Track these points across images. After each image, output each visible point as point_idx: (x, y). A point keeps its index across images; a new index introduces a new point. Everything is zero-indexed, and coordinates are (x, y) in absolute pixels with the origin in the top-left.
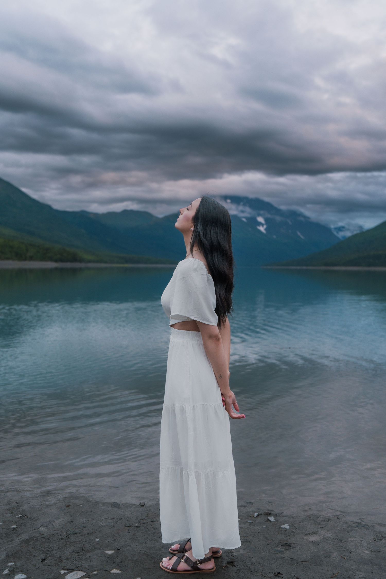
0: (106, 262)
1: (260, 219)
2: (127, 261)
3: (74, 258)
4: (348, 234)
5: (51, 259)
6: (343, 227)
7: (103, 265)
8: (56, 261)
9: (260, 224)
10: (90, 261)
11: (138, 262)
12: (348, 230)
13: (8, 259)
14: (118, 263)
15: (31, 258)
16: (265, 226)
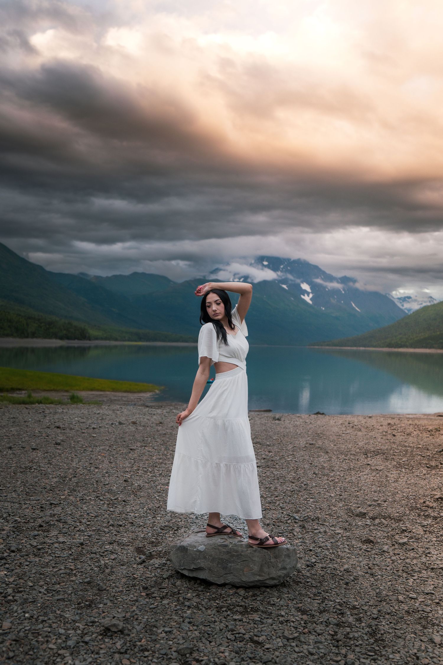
0: (116, 340)
1: (305, 287)
2: (140, 338)
3: (83, 336)
4: (415, 307)
5: (56, 336)
6: (409, 298)
7: (113, 343)
8: (61, 338)
9: (305, 292)
10: (97, 339)
11: (155, 339)
12: (415, 301)
13: (7, 335)
14: (129, 340)
15: (34, 335)
16: (311, 296)
